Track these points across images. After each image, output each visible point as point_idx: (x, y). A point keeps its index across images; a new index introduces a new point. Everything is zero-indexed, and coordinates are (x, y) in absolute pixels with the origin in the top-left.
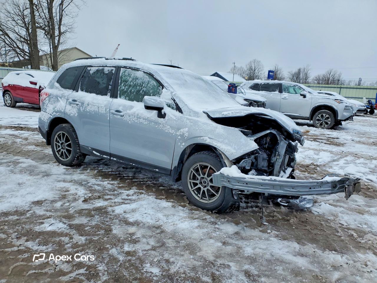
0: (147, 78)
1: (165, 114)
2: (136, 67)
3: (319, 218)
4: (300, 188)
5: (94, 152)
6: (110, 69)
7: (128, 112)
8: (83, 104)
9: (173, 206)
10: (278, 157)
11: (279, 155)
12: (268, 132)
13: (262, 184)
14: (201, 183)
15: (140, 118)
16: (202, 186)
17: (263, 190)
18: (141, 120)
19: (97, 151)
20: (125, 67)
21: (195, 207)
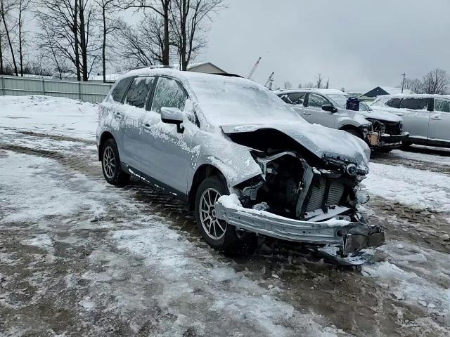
0: (177, 88)
1: (183, 128)
2: (172, 75)
3: (365, 282)
4: (293, 230)
5: (130, 170)
6: (151, 78)
7: (155, 126)
8: (123, 116)
9: (179, 239)
10: (301, 189)
11: (303, 186)
12: (285, 153)
13: (253, 221)
14: (211, 214)
15: (162, 133)
16: (212, 217)
17: (254, 228)
18: (164, 136)
19: (133, 169)
20: (162, 76)
21: (205, 244)
